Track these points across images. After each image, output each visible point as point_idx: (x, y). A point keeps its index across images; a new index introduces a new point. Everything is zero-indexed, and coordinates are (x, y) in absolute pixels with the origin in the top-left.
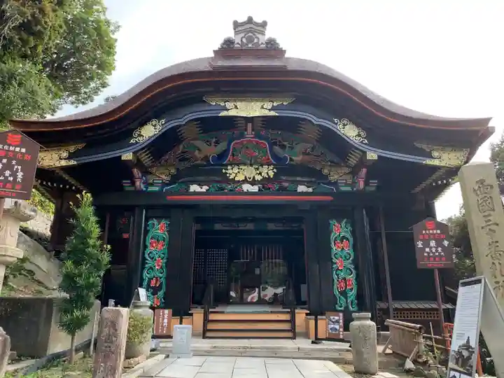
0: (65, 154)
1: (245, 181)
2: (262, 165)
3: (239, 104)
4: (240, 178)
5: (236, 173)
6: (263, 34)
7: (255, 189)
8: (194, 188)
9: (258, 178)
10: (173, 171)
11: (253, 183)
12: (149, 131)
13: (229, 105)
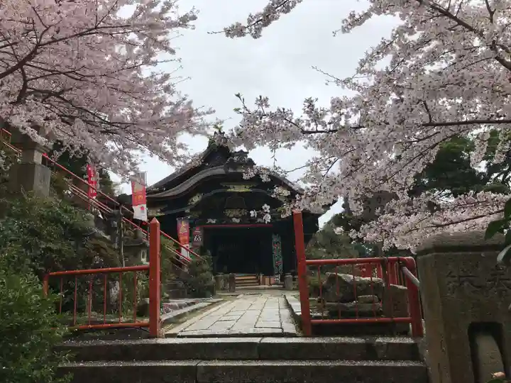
0: (159, 210)
1: (234, 217)
2: (241, 209)
3: (235, 186)
4: (231, 216)
5: (229, 213)
6: (247, 156)
7: (238, 221)
8: (210, 220)
9: (240, 215)
10: (200, 213)
11: (237, 218)
12: (196, 199)
13: (231, 186)
